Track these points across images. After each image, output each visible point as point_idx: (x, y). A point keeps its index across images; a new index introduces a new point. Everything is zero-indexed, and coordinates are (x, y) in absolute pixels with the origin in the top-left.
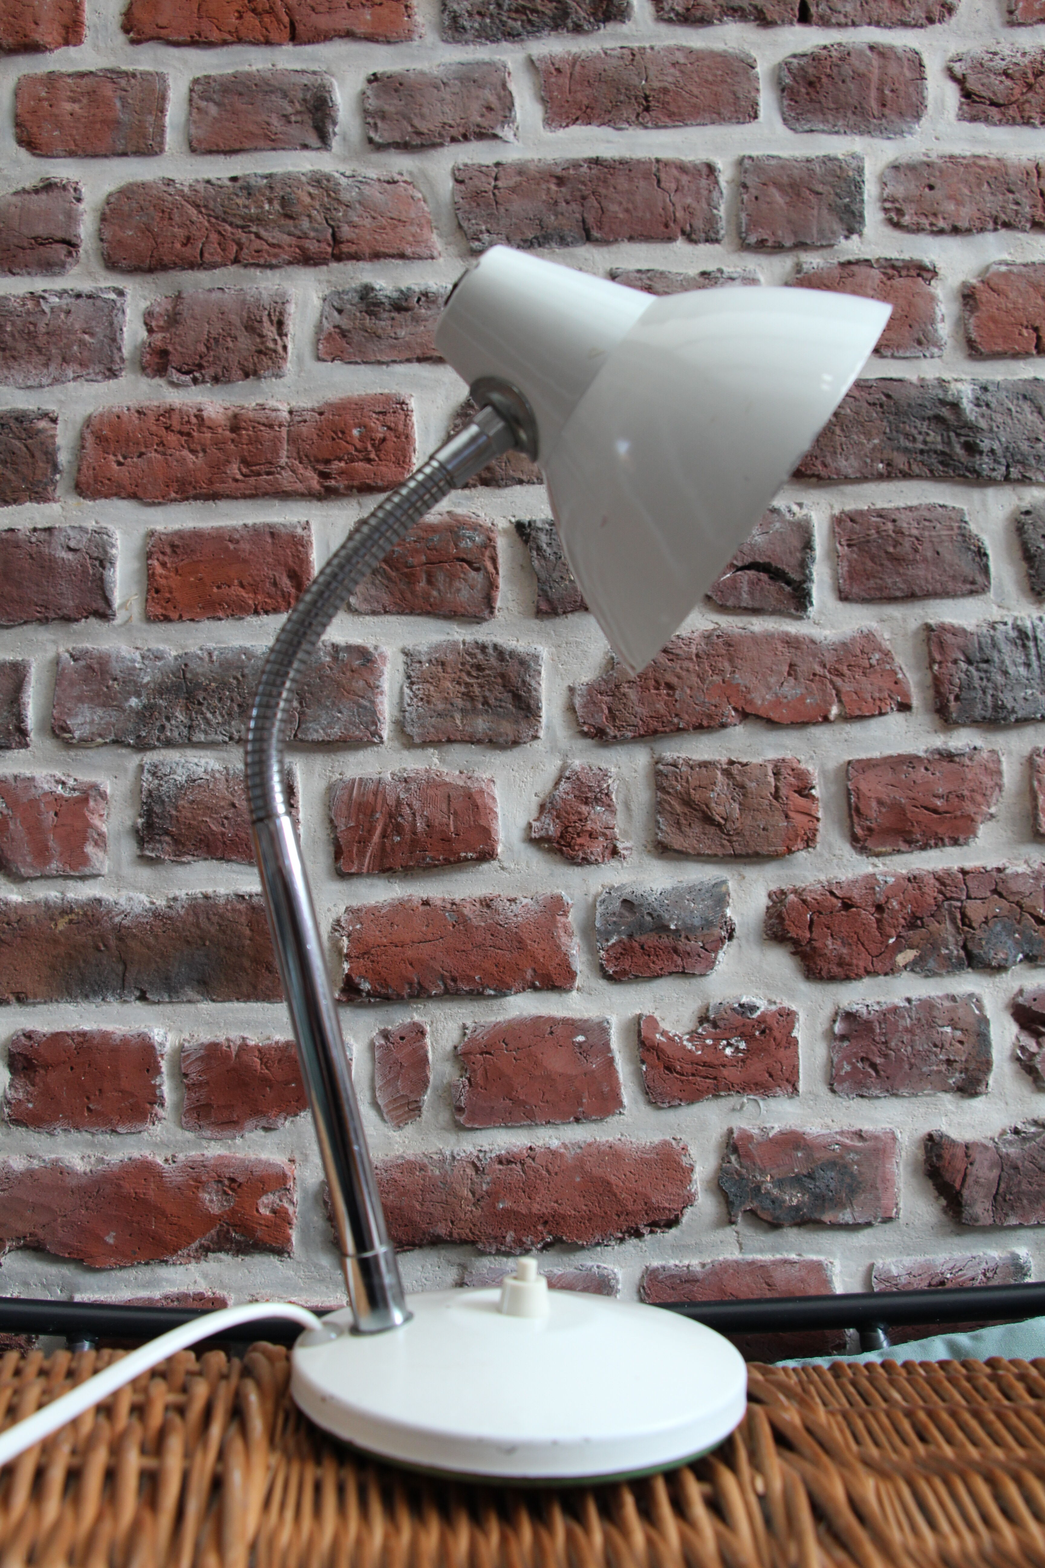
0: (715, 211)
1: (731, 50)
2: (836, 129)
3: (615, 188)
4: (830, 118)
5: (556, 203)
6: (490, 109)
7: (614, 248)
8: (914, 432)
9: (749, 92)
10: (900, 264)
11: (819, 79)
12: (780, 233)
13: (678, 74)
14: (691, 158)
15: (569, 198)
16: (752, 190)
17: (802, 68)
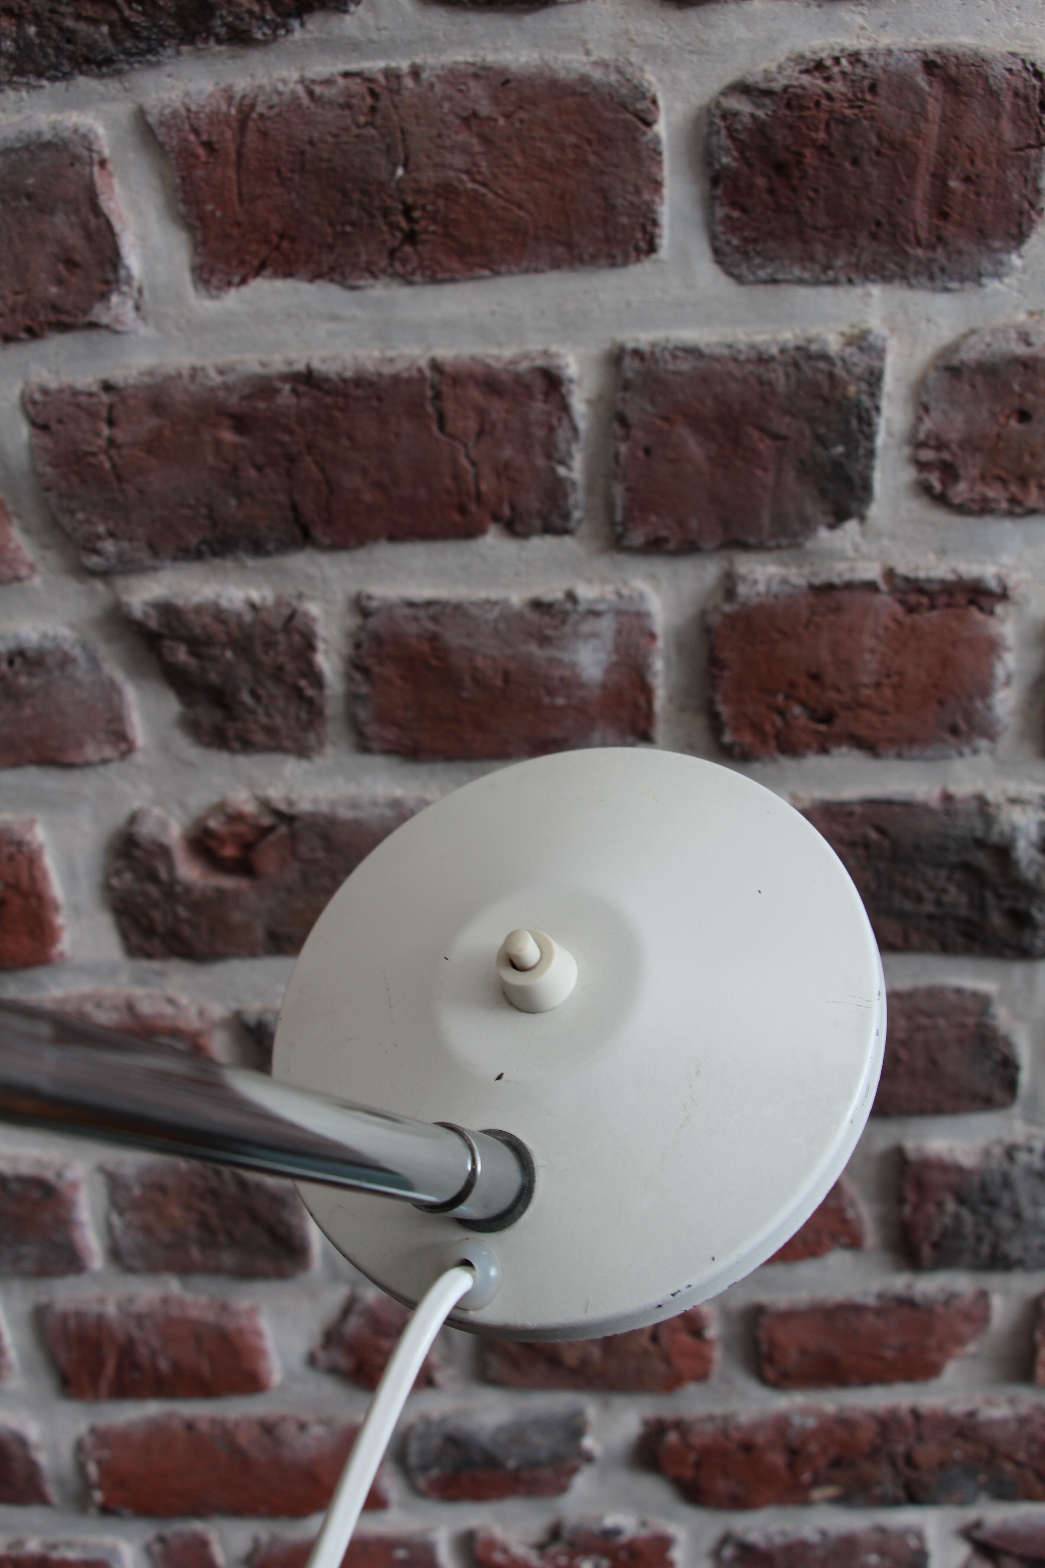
0: (562, 471)
1: (597, 75)
2: (831, 274)
3: (351, 438)
4: (819, 250)
5: (235, 471)
6: (71, 264)
7: (361, 554)
8: (921, 887)
9: (638, 192)
10: (935, 587)
11: (799, 155)
12: (694, 523)
13: (476, 145)
14: (509, 353)
15: (260, 459)
16: (638, 434)
17: (759, 128)
